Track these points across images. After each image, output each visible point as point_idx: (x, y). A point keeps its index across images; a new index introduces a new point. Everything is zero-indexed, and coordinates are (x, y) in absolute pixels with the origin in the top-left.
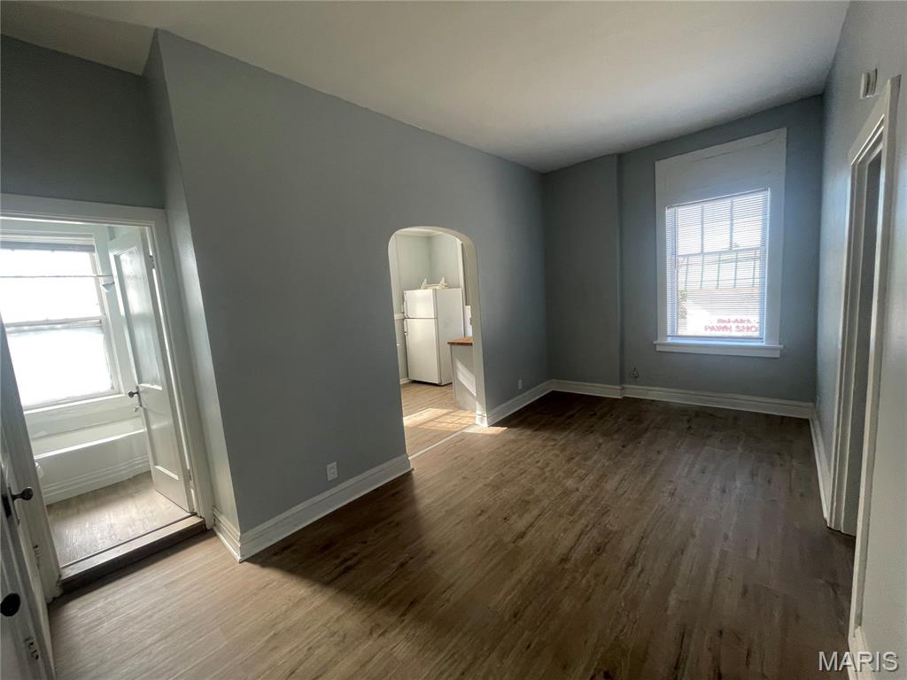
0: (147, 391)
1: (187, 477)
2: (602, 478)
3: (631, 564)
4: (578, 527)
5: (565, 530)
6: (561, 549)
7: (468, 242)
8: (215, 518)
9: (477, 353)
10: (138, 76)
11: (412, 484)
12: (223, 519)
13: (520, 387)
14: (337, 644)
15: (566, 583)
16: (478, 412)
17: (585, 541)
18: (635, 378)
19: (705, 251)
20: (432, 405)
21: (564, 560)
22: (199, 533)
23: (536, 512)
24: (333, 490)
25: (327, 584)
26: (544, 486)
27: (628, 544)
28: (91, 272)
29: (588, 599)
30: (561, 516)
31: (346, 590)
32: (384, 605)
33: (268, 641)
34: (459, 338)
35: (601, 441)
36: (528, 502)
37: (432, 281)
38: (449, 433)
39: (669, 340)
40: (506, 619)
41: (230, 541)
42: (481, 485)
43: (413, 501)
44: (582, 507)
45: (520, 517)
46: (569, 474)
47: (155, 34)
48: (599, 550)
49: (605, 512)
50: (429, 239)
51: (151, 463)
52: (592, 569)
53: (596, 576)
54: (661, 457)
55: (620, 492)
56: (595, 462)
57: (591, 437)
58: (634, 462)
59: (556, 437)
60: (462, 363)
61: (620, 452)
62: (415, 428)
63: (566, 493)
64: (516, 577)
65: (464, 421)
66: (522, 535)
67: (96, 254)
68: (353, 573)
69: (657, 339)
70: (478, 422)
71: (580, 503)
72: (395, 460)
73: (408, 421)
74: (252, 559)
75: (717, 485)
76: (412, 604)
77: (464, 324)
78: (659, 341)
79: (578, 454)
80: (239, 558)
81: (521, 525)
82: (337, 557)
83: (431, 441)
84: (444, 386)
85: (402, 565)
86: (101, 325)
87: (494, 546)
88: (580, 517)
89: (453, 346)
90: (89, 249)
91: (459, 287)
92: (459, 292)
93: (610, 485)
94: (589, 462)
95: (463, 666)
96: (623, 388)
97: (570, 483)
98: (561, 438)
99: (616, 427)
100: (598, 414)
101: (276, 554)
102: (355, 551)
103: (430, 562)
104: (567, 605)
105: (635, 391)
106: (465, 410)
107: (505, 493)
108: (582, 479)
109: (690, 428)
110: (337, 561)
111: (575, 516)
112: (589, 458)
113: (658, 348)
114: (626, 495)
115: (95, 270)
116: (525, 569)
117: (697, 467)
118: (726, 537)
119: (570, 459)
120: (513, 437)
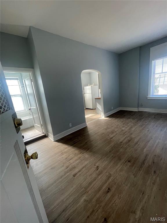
0: (32, 108)
1: (42, 126)
2: (132, 127)
3: (137, 143)
4: (125, 137)
5: (122, 137)
6: (121, 141)
7: (100, 73)
8: (48, 134)
9: (102, 101)
10: (26, 38)
11: (87, 129)
12: (49, 134)
13: (112, 109)
14: (74, 155)
15: (121, 147)
16: (102, 114)
17: (126, 139)
18: (142, 106)
19: (163, 72)
20: (91, 113)
21: (121, 142)
22: (45, 137)
23: (115, 134)
24: (71, 129)
25: (71, 145)
26: (117, 129)
27: (136, 140)
28: (18, 84)
29: (126, 149)
30: (121, 135)
31: (75, 146)
32: (82, 149)
33: (61, 154)
34: (97, 97)
35: (131, 120)
36: (113, 132)
37: (91, 84)
38: (95, 119)
39: (151, 96)
40: (108, 152)
41: (51, 138)
42: (102, 129)
43: (88, 132)
44: (126, 133)
45: (112, 135)
46: (123, 127)
47: (30, 27)
48: (129, 141)
49: (131, 134)
50: (90, 73)
51: (34, 124)
52: (127, 144)
53: (128, 145)
54: (146, 123)
55: (135, 130)
56: (130, 124)
57: (129, 120)
58: (139, 124)
59: (120, 119)
60: (98, 103)
61: (136, 122)
62: (87, 118)
63: (123, 130)
64: (110, 145)
65: (99, 116)
66: (112, 138)
67: (19, 80)
68: (76, 144)
69: (148, 96)
70: (102, 117)
71: (125, 132)
72: (83, 124)
73: (86, 117)
74: (56, 141)
75: (160, 129)
76: (88, 149)
77: (99, 94)
78: (148, 97)
79: (126, 123)
80: (53, 141)
81: (112, 136)
82: (73, 141)
83: (91, 121)
84: (94, 109)
85: (86, 143)
86: (21, 96)
87: (106, 140)
88: (125, 135)
89: (96, 99)
90: (17, 79)
91: (97, 85)
92: (97, 87)
93: (133, 129)
94: (128, 125)
95: (99, 159)
96: (138, 109)
97: (123, 129)
98: (122, 120)
99: (136, 117)
100: (132, 115)
101: (60, 140)
102: (76, 140)
103: (92, 142)
104: (121, 150)
105: (141, 109)
106: (99, 114)
107: (108, 130)
108: (126, 128)
109: (155, 117)
110: (73, 142)
111: (124, 135)
112: (128, 124)
113: (148, 98)
114: (137, 131)
115: (19, 84)
116: (112, 144)
117: (155, 125)
118: (160, 139)
119: (124, 124)
120: (110, 120)
